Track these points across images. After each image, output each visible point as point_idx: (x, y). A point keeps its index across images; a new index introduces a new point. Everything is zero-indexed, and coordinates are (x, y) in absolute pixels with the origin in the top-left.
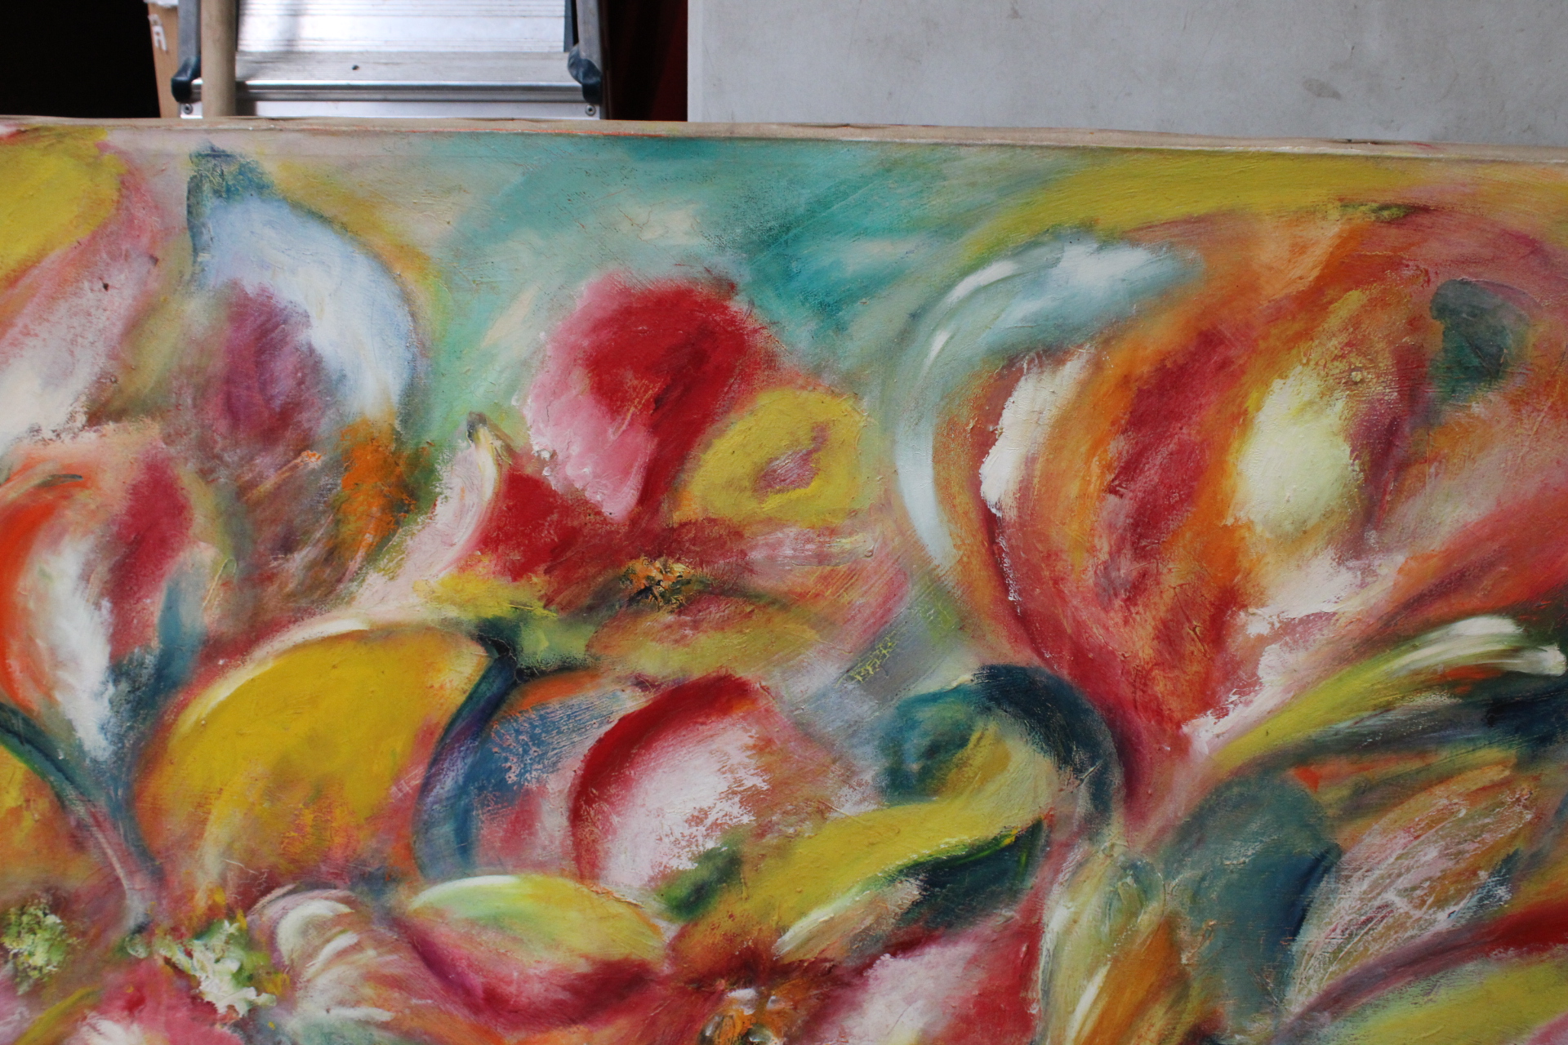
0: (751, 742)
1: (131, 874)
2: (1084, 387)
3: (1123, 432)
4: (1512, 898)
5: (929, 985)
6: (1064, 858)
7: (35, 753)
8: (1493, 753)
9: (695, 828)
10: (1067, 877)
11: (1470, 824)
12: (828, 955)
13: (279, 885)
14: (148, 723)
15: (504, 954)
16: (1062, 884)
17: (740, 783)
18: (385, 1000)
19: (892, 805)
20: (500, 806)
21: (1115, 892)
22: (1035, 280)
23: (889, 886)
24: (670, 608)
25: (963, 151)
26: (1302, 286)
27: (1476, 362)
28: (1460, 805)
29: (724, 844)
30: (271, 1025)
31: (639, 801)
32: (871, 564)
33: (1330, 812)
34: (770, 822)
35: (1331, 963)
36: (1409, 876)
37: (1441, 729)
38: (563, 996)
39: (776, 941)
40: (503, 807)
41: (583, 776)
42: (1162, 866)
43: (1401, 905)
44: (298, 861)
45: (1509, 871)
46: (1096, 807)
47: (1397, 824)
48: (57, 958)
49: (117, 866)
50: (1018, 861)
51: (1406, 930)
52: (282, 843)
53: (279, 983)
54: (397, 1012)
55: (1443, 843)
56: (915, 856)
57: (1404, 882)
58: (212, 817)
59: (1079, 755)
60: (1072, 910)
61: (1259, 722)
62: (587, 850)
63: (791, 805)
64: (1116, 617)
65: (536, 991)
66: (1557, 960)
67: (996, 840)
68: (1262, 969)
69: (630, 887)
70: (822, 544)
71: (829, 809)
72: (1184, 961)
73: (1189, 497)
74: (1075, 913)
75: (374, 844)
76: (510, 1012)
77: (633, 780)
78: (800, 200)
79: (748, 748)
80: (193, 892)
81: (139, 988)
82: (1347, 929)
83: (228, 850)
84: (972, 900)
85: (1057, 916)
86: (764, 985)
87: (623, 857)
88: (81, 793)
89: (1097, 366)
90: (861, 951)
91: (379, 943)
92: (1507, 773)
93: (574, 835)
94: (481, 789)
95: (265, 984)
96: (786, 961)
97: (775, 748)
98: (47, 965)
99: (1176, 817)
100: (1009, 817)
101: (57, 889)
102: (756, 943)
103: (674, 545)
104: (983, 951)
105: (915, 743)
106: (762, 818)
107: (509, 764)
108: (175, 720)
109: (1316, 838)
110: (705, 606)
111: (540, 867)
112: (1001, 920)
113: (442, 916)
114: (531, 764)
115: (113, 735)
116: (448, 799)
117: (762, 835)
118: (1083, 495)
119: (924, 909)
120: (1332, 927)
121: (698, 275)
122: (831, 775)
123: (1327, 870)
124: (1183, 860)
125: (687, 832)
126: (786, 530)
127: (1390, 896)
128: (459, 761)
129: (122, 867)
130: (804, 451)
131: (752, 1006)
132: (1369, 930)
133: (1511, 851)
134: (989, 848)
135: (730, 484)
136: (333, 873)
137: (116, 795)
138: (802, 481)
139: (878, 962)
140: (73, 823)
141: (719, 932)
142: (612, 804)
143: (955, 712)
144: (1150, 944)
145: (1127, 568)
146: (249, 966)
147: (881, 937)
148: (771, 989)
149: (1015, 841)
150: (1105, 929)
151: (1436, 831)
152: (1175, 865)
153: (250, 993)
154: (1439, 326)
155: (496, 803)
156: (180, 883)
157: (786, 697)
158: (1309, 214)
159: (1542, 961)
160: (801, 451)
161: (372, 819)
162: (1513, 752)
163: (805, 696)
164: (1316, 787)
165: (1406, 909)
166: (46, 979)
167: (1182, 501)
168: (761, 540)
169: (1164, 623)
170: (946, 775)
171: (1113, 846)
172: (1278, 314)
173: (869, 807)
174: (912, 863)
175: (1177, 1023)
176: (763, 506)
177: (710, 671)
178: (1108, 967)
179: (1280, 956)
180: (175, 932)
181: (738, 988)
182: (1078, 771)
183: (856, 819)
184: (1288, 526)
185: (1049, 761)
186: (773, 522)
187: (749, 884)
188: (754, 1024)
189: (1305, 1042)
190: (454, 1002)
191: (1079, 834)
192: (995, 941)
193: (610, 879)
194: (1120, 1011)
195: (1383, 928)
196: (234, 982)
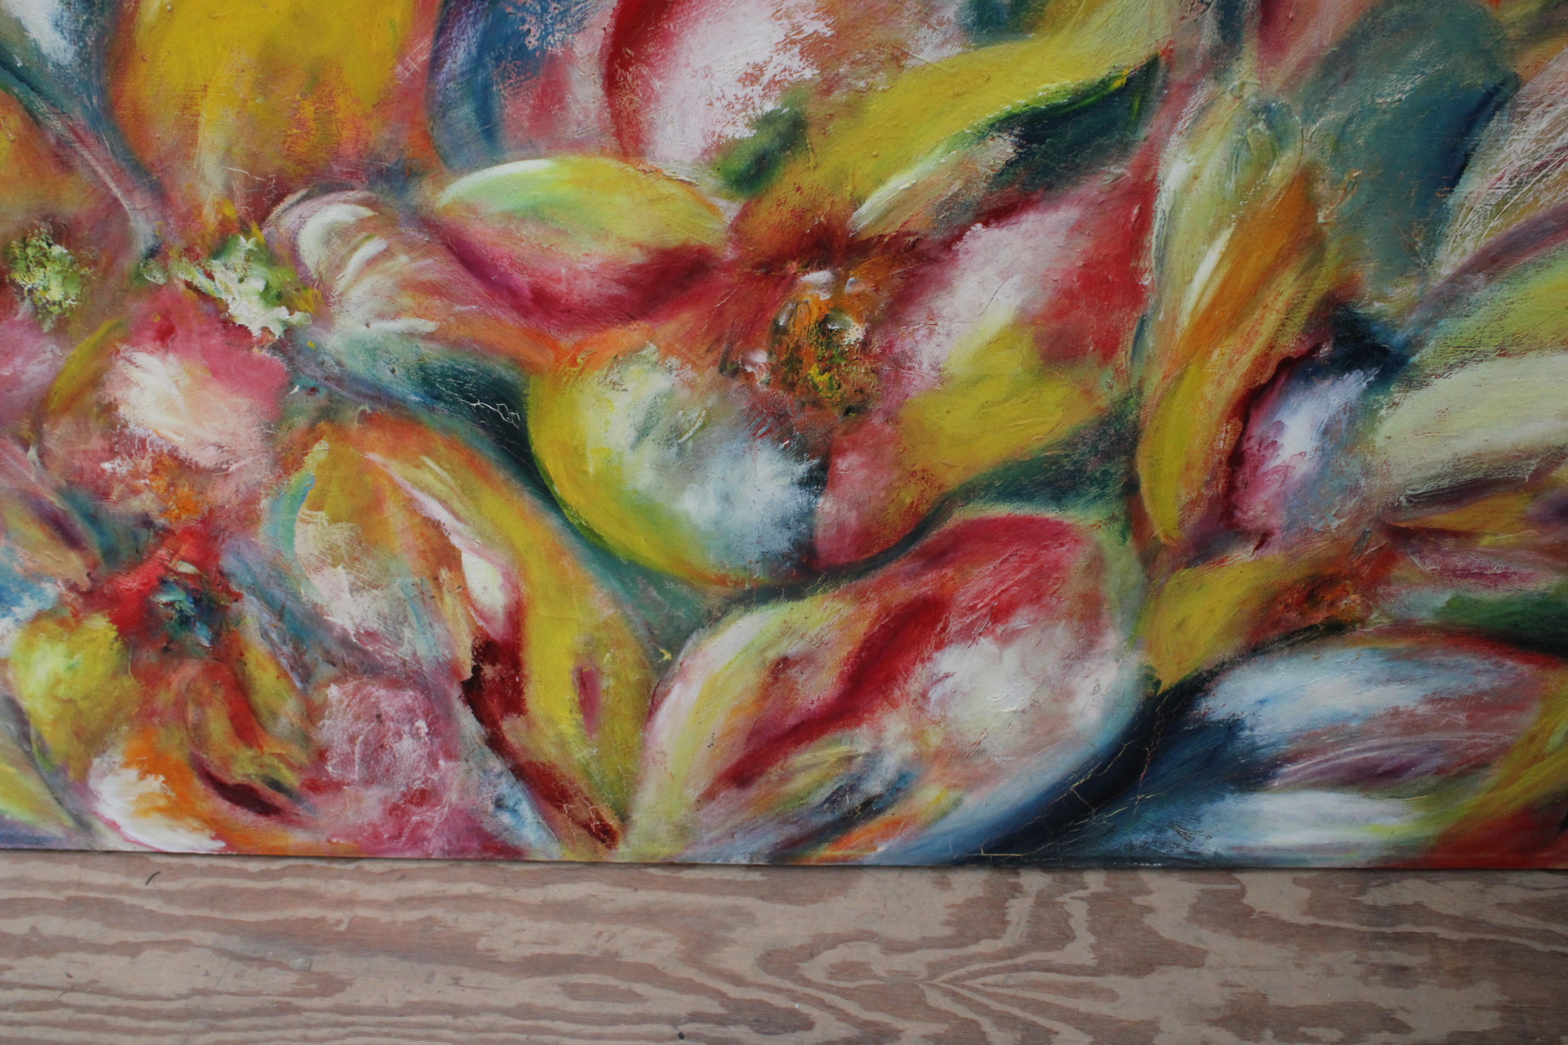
1: (128, 192)
5: (1027, 256)
6: (1184, 103)
9: (750, 88)
10: (1187, 124)
12: (912, 227)
13: (291, 191)
14: (107, 14)
15: (549, 249)
16: (1180, 132)
17: (798, 29)
18: (426, 308)
19: (980, 47)
20: (522, 78)
21: (1244, 141)
23: (979, 143)
29: (785, 105)
30: (311, 345)
31: (682, 60)
34: (837, 75)
35: (1493, 217)
38: (617, 290)
39: (851, 214)
40: (527, 78)
41: (615, 34)
42: (1300, 107)
44: (306, 162)
46: (1224, 38)
48: (73, 291)
49: (112, 185)
50: (1130, 108)
52: (285, 142)
53: (311, 300)
54: (441, 320)
56: (1008, 107)
58: (202, 120)
60: (1192, 163)
62: (629, 123)
63: (861, 52)
65: (588, 287)
67: (1104, 83)
68: (1411, 226)
69: (681, 162)
71: (906, 55)
72: (1321, 220)
74: (1196, 167)
75: (386, 135)
76: (563, 311)
77: (673, 35)
80: (199, 207)
81: (166, 316)
82: (1515, 176)
83: (227, 157)
84: (1076, 156)
85: (1174, 172)
86: (840, 265)
87: (669, 128)
88: (52, 104)
90: (949, 222)
91: (411, 247)
93: (611, 105)
94: (499, 59)
95: (296, 301)
96: (864, 237)
98: (66, 299)
99: (1321, 46)
100: (1119, 54)
101: (55, 216)
102: (829, 218)
104: (1088, 215)
106: (828, 71)
107: (526, 27)
108: (136, 8)
109: (1491, 67)
111: (577, 146)
112: (1109, 179)
113: (474, 212)
114: (553, 24)
115: (71, 33)
116: (463, 74)
117: (828, 91)
119: (1020, 169)
120: (1498, 174)
122: (906, 14)
123: (1500, 106)
124: (1326, 100)
125: (741, 94)
128: (469, 30)
129: (118, 186)
131: (829, 290)
132: (1543, 176)
134: (1096, 93)
136: (347, 173)
137: (92, 103)
139: (968, 233)
140: (53, 141)
141: (786, 210)
142: (651, 65)
144: (1283, 201)
146: (275, 283)
147: (971, 204)
148: (848, 269)
149: (1127, 84)
150: (1231, 185)
152: (1317, 106)
153: (283, 313)
155: (518, 74)
156: (183, 198)
161: (380, 105)
164: (1498, 2)
166: (68, 314)
171: (1243, 85)
173: (952, 50)
174: (1005, 115)
175: (1308, 291)
178: (1232, 230)
179: (1432, 211)
180: (189, 252)
181: (812, 270)
183: (938, 65)
187: (817, 150)
188: (833, 309)
189: (1453, 309)
190: (500, 306)
191: (1202, 72)
192: (1102, 203)
193: (657, 154)
194: (1245, 279)
195: (1561, 174)
196: (262, 301)
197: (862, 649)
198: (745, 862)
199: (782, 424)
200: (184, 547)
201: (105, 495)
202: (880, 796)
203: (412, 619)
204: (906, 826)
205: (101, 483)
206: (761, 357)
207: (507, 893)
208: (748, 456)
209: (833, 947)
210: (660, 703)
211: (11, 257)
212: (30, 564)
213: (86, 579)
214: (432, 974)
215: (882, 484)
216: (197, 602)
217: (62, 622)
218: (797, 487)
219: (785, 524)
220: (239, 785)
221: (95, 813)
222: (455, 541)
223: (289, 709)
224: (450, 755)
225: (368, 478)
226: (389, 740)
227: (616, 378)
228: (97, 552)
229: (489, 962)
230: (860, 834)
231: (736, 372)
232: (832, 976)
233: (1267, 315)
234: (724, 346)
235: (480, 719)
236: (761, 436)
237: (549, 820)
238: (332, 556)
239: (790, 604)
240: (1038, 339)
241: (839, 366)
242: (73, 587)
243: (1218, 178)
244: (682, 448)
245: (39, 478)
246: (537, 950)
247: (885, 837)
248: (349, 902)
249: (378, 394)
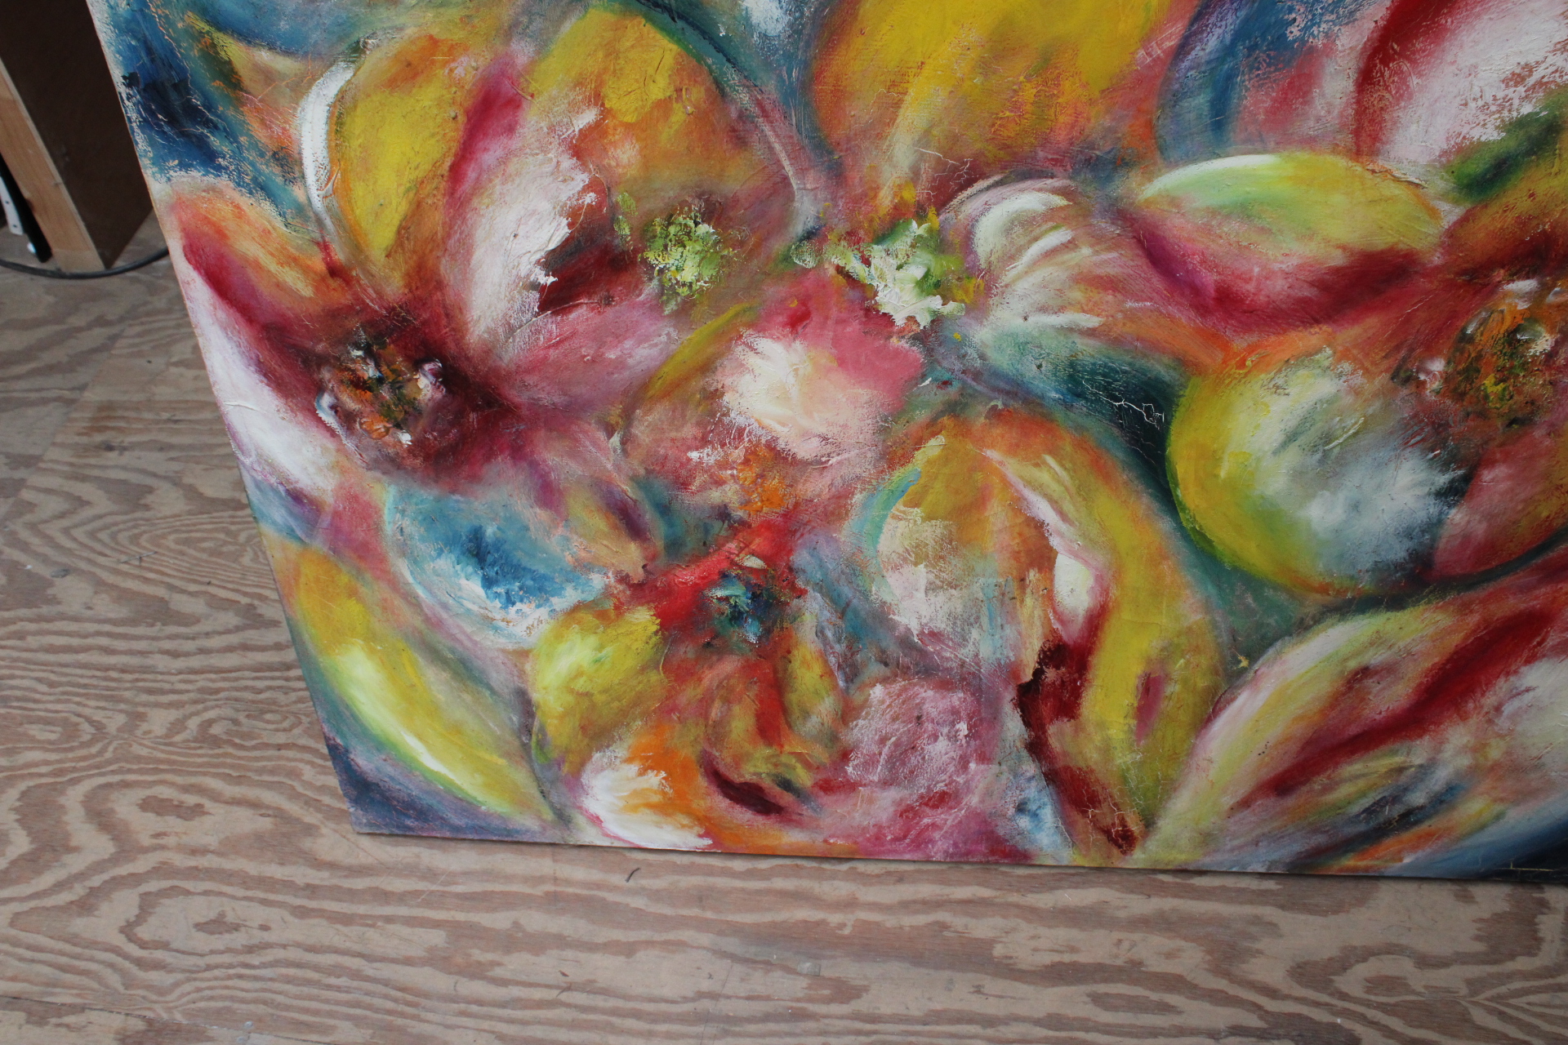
1: (802, 172)
7: (689, 30)
9: (1513, 89)
13: (983, 176)
15: (1247, 248)
18: (1096, 303)
20: (1273, 68)
29: (1544, 108)
30: (957, 336)
31: (1449, 58)
38: (1308, 292)
40: (1276, 70)
41: (1385, 28)
44: (1009, 147)
48: (708, 273)
49: (786, 163)
52: (993, 125)
53: (971, 289)
54: (1107, 316)
58: (907, 98)
62: (1372, 121)
65: (1278, 288)
69: (1415, 164)
75: (1107, 122)
76: (1245, 312)
77: (1448, 30)
80: (878, 188)
81: (804, 302)
83: (925, 137)
86: (1550, 275)
87: (1414, 127)
88: (745, 77)
91: (1098, 239)
93: (1358, 102)
94: (1252, 49)
95: (955, 291)
98: (698, 281)
101: (712, 193)
102: (1554, 226)
107: (1293, 15)
111: (1310, 142)
113: (1178, 206)
114: (1322, 15)
116: (1208, 62)
125: (1500, 95)
128: (1229, 16)
129: (792, 163)
131: (1529, 299)
136: (1052, 159)
137: (790, 76)
140: (734, 115)
141: (1510, 217)
142: (1413, 62)
146: (937, 271)
148: (1557, 279)
153: (936, 302)
155: (1269, 65)
156: (861, 179)
161: (1110, 91)
166: (696, 296)
180: (852, 237)
181: (1519, 279)
188: (1527, 320)
190: (1178, 303)
193: (1392, 155)
196: (917, 289)
197: (1448, 661)
198: (1262, 870)
199: (1439, 433)
200: (757, 541)
201: (685, 485)
202: (1422, 808)
203: (985, 620)
204: (1438, 838)
205: (683, 472)
206: (1438, 365)
207: (1014, 898)
208: (1392, 465)
209: (1365, 960)
210: (1221, 710)
211: (650, 234)
212: (583, 554)
213: (641, 571)
214: (951, 981)
215: (1523, 496)
216: (755, 597)
217: (602, 615)
218: (1432, 497)
219: (1408, 534)
220: (746, 783)
221: (580, 808)
222: (1055, 542)
223: (825, 708)
224: (983, 758)
225: (979, 476)
226: (923, 741)
227: (1280, 382)
228: (659, 543)
229: (1009, 971)
230: (1390, 844)
231: (1407, 380)
232: (1369, 991)
234: (1403, 353)
235: (1027, 722)
236: (1413, 445)
237: (1069, 826)
238: (917, 554)
239: (1389, 614)
241: (1517, 376)
242: (623, 579)
244: (1326, 454)
245: (618, 468)
246: (1056, 958)
247: (1414, 848)
248: (851, 904)
249: (1015, 390)
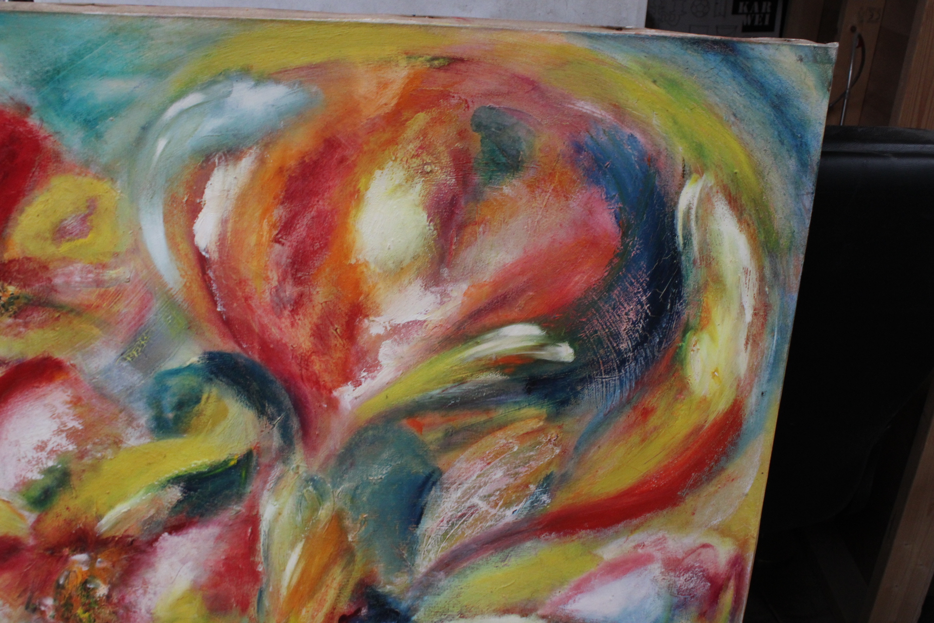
0: (68, 399)
2: (254, 175)
3: (282, 203)
4: (551, 502)
5: (194, 552)
6: (268, 474)
8: (532, 411)
9: (40, 453)
10: (271, 486)
11: (521, 456)
12: (130, 533)
16: (269, 490)
17: (65, 425)
19: (159, 440)
21: (303, 495)
22: (217, 106)
23: (162, 490)
24: (9, 314)
25: (161, 21)
26: (387, 110)
27: (504, 160)
28: (514, 444)
29: (59, 463)
32: (129, 287)
33: (432, 447)
34: (86, 449)
35: (442, 541)
36: (486, 488)
37: (497, 395)
39: (96, 524)
42: (330, 480)
43: (483, 506)
45: (548, 485)
46: (285, 442)
47: (475, 455)
50: (241, 476)
51: (487, 521)
55: (506, 467)
56: (176, 472)
57: (483, 492)
59: (270, 410)
60: (277, 506)
61: (381, 390)
63: (98, 438)
64: (286, 322)
66: (582, 540)
67: (226, 462)
68: (399, 545)
69: (3, 490)
70: (98, 274)
72: (350, 539)
73: (326, 246)
74: (279, 508)
78: (63, 53)
79: (67, 403)
82: (450, 521)
84: (214, 499)
85: (268, 510)
86: (93, 551)
89: (262, 161)
90: (150, 530)
92: (541, 423)
96: (105, 537)
97: (83, 403)
99: (335, 449)
100: (232, 448)
102: (85, 525)
103: (6, 274)
104: (225, 532)
105: (168, 401)
106: (81, 447)
109: (425, 463)
110: (30, 313)
112: (233, 512)
117: (82, 458)
118: (259, 244)
119: (185, 505)
120: (441, 519)
121: (5, 101)
122: (120, 420)
123: (434, 484)
124: (343, 476)
125: (35, 456)
126: (75, 265)
127: (475, 500)
130: (83, 215)
131: (87, 565)
132: (464, 521)
133: (549, 472)
134: (222, 467)
135: (38, 236)
138: (83, 234)
139: (161, 538)
141: (61, 519)
143: (191, 381)
144: (327, 529)
145: (290, 291)
147: (161, 522)
148: (97, 554)
149: (237, 463)
150: (299, 519)
151: (500, 460)
152: (338, 479)
154: (478, 136)
157: (86, 371)
158: (387, 63)
159: (573, 541)
160: (80, 215)
162: (544, 410)
163: (99, 370)
164: (421, 431)
165: (486, 509)
167: (321, 248)
168: (60, 271)
169: (317, 326)
170: (191, 421)
171: (298, 467)
172: (373, 129)
173: (145, 440)
174: (174, 476)
175: (350, 578)
176: (59, 249)
177: (38, 354)
178: (303, 543)
179: (410, 537)
181: (78, 553)
182: (271, 419)
183: (138, 448)
184: (391, 265)
185: (252, 412)
186: (66, 260)
187: (76, 489)
189: (430, 590)
191: (276, 459)
192: (231, 525)
194: (313, 570)
195: (473, 520)
206: (49, 602)
231: (35, 610)
233: (329, 590)
234: (28, 594)
240: (205, 598)
241: (94, 609)
243: (291, 515)
